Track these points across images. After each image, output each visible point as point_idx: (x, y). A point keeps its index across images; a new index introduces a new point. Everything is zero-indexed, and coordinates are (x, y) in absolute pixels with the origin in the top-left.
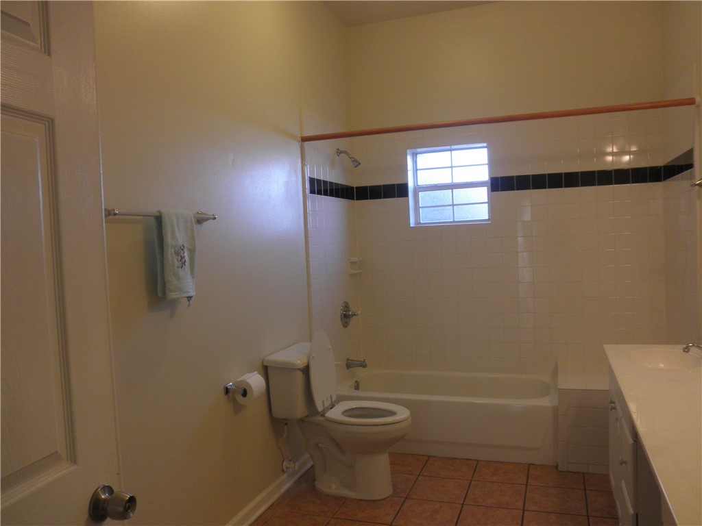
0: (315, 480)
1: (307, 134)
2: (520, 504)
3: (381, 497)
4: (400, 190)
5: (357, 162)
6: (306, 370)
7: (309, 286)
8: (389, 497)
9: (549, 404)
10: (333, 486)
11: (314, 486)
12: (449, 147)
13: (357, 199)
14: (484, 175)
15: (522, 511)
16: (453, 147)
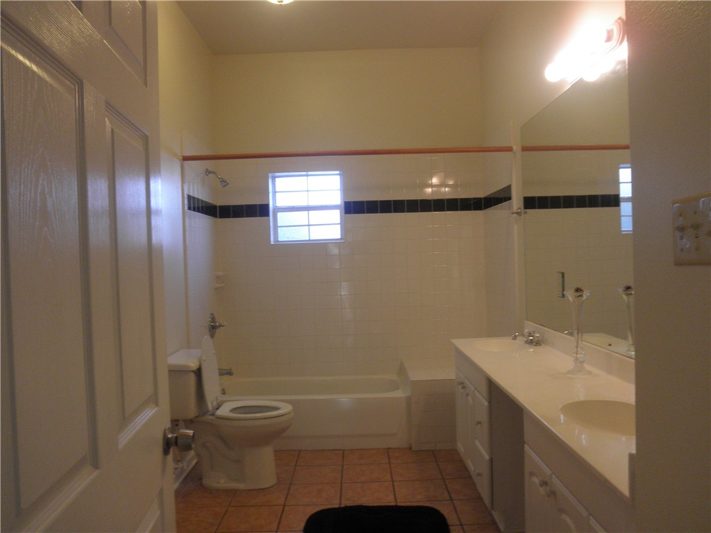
0: (201, 479)
1: (187, 154)
2: (388, 477)
3: (266, 486)
4: (261, 210)
5: (225, 182)
6: (198, 373)
7: (187, 297)
8: (274, 485)
9: (402, 395)
10: (222, 481)
11: (201, 484)
12: (305, 173)
13: (220, 218)
14: (337, 198)
15: (391, 483)
16: (309, 173)
